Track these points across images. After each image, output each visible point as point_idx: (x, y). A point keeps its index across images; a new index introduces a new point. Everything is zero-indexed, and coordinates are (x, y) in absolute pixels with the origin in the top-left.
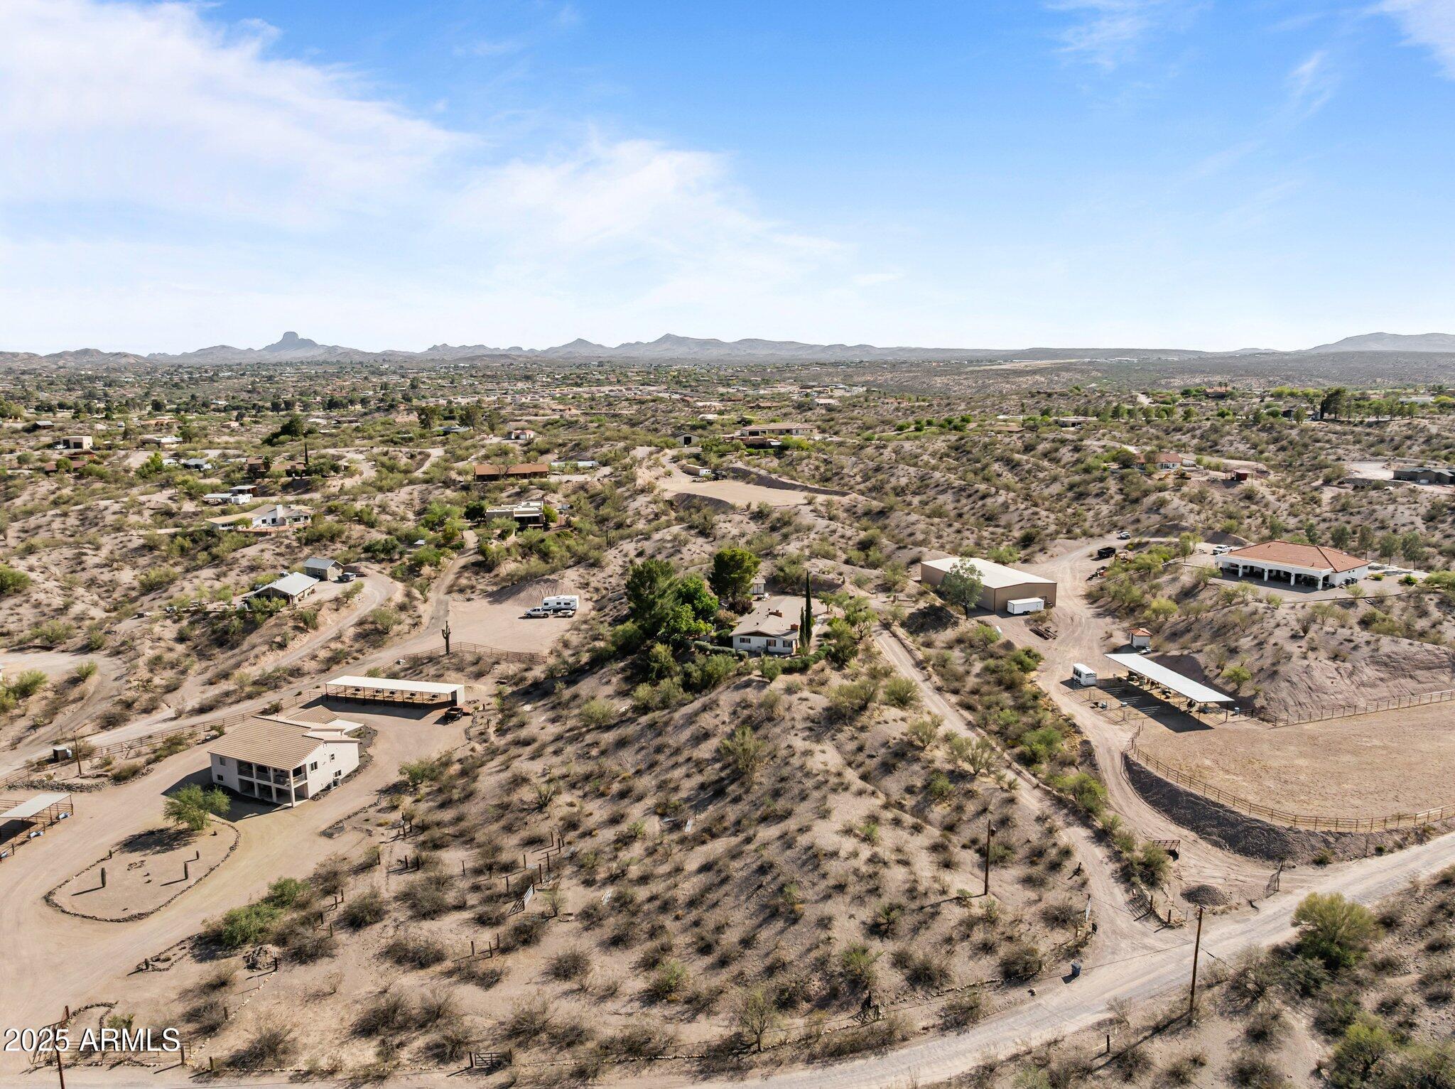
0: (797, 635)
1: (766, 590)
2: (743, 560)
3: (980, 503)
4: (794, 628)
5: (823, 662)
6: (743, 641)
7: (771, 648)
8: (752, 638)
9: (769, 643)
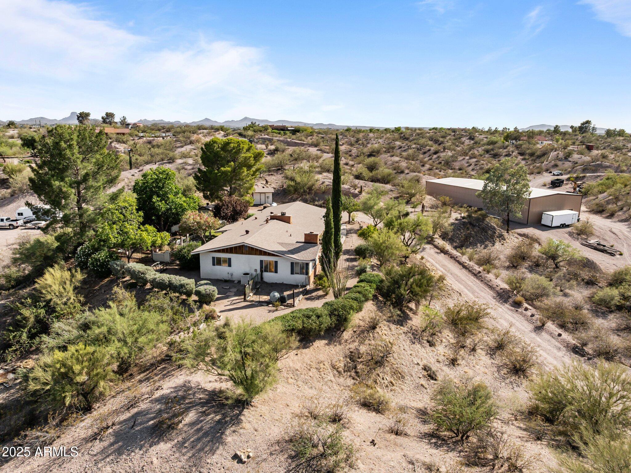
0: (317, 252)
1: (274, 200)
2: (238, 151)
3: (435, 156)
4: (310, 240)
5: (369, 307)
6: (217, 262)
7: (269, 277)
8: (234, 257)
9: (264, 267)
